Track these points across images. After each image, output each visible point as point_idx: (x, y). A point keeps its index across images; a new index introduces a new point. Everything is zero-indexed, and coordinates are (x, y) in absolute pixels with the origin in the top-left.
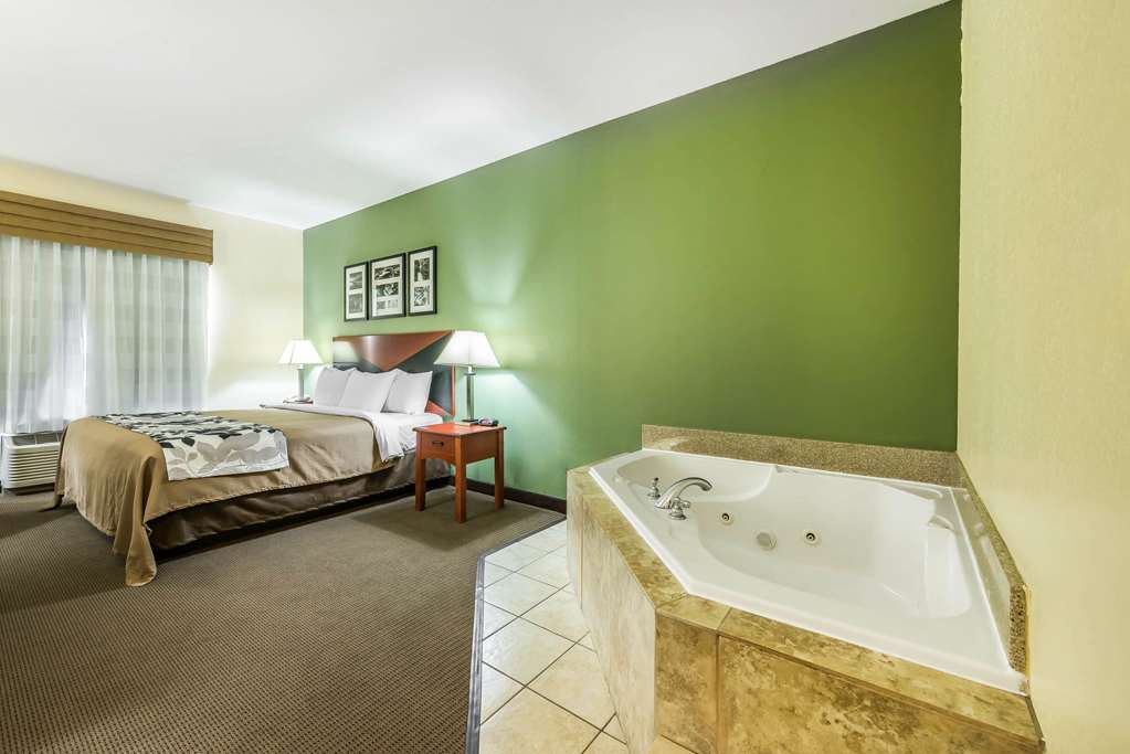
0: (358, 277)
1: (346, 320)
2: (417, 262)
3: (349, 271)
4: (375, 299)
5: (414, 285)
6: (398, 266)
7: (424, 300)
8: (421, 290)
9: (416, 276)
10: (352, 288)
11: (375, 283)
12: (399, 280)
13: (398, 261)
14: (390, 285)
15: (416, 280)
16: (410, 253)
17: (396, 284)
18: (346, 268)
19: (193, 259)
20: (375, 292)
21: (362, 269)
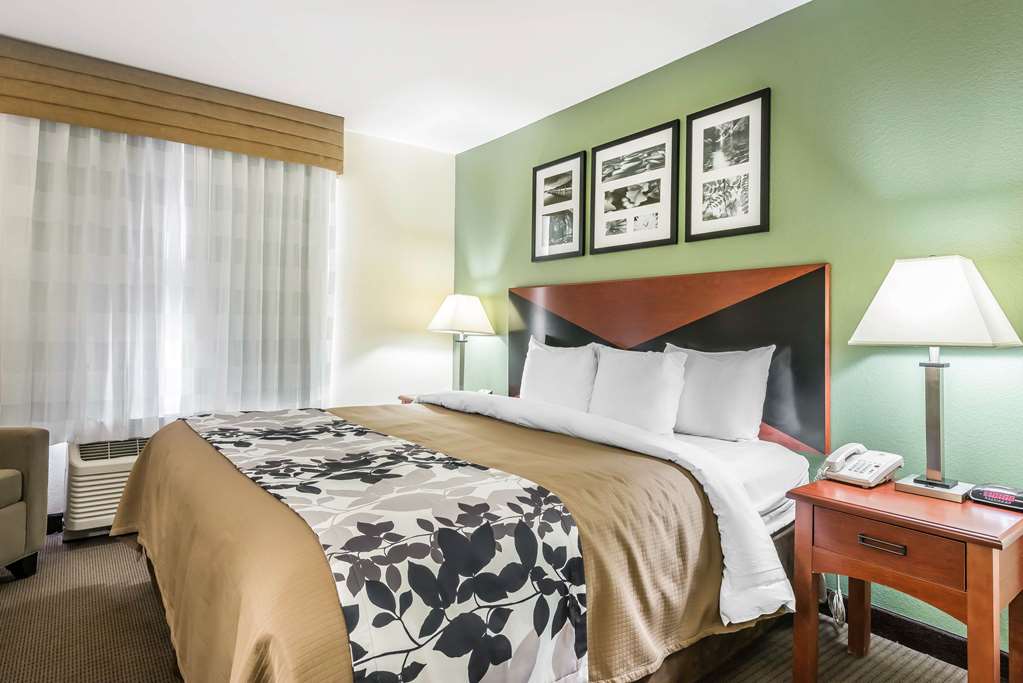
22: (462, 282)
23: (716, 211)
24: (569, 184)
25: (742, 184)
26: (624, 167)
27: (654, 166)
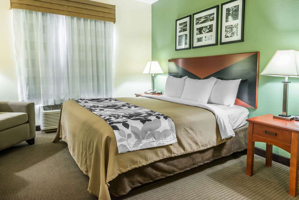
0: (185, 24)
1: (176, 50)
2: (228, 10)
3: (179, 22)
4: (196, 37)
5: (225, 24)
6: (213, 14)
7: (233, 33)
8: (231, 27)
9: (227, 18)
10: (180, 32)
11: (196, 27)
12: (214, 23)
13: (214, 11)
14: (206, 27)
15: (227, 21)
16: (222, 5)
17: (211, 26)
18: (176, 21)
19: (108, 21)
20: (195, 32)
21: (187, 20)
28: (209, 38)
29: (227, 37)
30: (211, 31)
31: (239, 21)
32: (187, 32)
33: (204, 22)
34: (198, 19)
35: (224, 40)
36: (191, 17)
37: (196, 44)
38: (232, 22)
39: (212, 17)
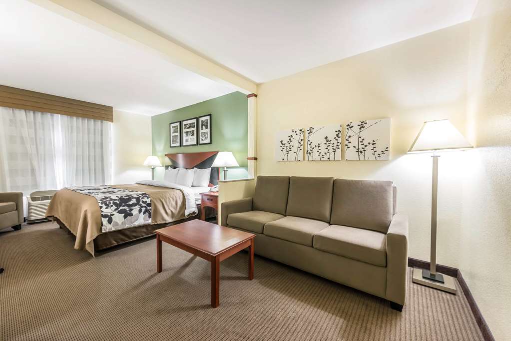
22: (154, 153)
23: (204, 139)
24: (177, 129)
25: (207, 133)
26: (188, 126)
27: (193, 127)
28: (192, 140)
29: (203, 140)
30: (193, 135)
31: (208, 130)
32: (178, 134)
33: (189, 128)
34: (185, 125)
35: (201, 142)
36: (181, 123)
37: (184, 143)
38: (205, 130)
39: (193, 125)
